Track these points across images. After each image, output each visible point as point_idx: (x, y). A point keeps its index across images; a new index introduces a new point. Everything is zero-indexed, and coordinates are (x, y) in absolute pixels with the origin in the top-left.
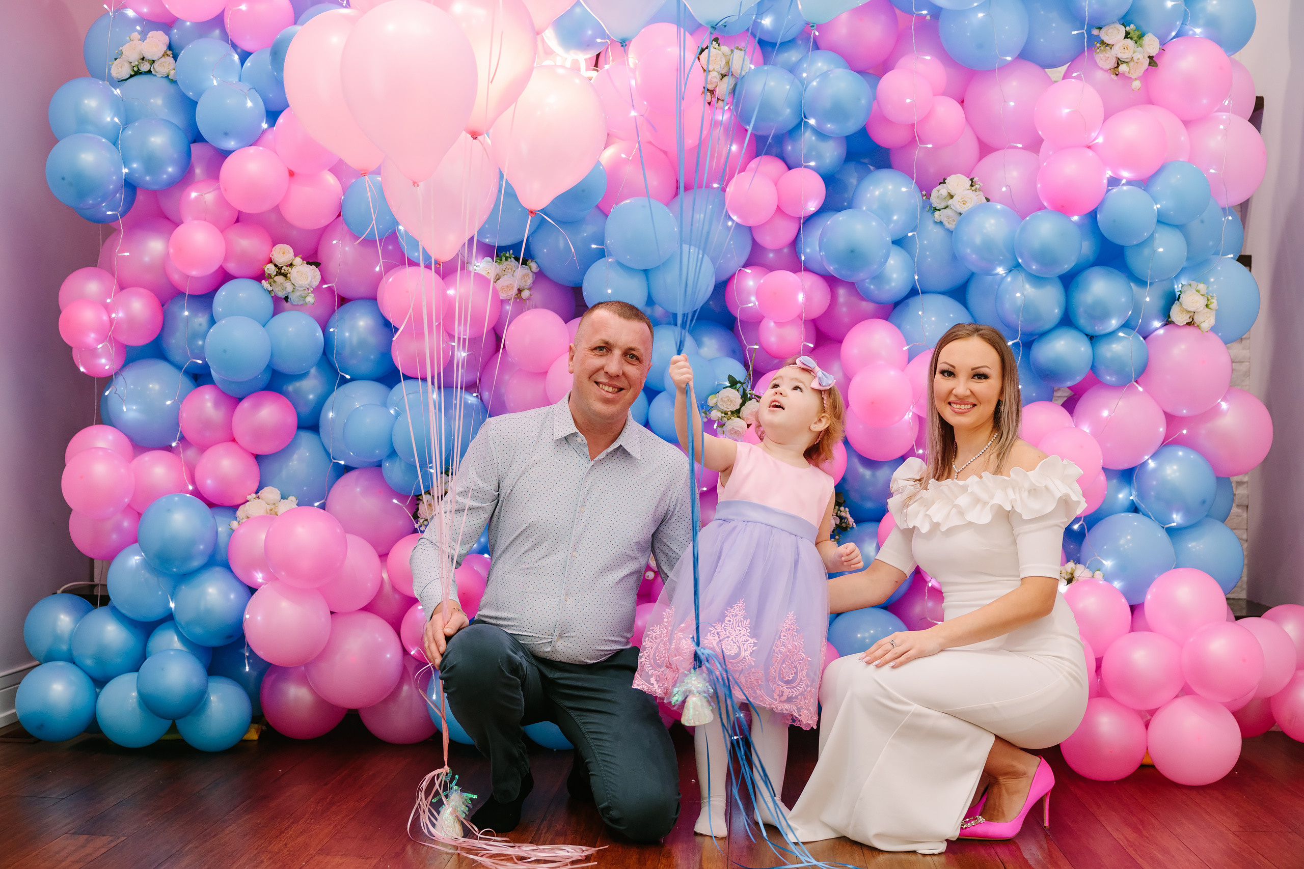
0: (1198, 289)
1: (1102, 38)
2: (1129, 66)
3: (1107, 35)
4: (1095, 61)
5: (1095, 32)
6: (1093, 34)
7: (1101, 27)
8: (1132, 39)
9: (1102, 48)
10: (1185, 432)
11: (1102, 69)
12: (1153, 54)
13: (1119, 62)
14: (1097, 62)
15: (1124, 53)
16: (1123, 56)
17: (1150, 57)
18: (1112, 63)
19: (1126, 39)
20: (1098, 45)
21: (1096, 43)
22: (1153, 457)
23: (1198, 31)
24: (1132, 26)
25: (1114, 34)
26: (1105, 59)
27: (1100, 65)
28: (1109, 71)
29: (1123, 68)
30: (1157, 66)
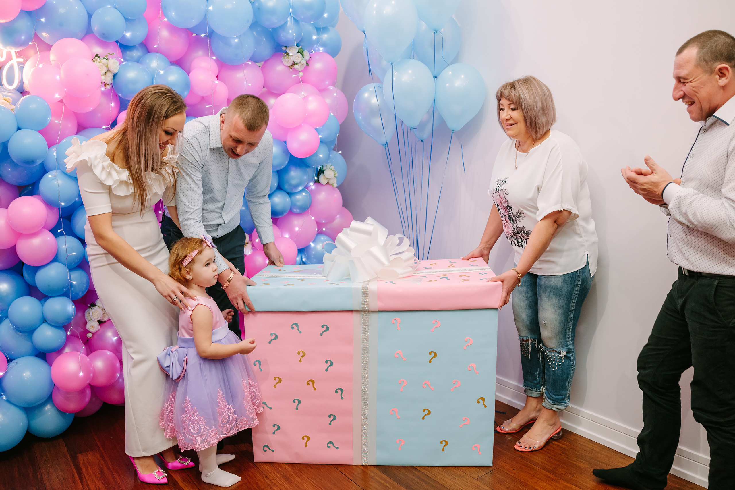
0: (330, 168)
1: (288, 52)
2: (298, 65)
3: (290, 50)
4: (282, 62)
5: (284, 48)
6: (283, 49)
7: (287, 46)
8: (299, 52)
9: (287, 56)
10: (324, 229)
11: (285, 66)
12: (307, 60)
13: (294, 63)
14: (283, 62)
15: (297, 59)
16: (296, 61)
17: (306, 61)
18: (291, 64)
19: (298, 53)
20: (285, 55)
21: (284, 53)
22: (313, 242)
23: (321, 49)
24: (301, 47)
25: (293, 52)
26: (287, 62)
27: (284, 64)
28: (289, 67)
29: (296, 66)
30: (308, 65)
